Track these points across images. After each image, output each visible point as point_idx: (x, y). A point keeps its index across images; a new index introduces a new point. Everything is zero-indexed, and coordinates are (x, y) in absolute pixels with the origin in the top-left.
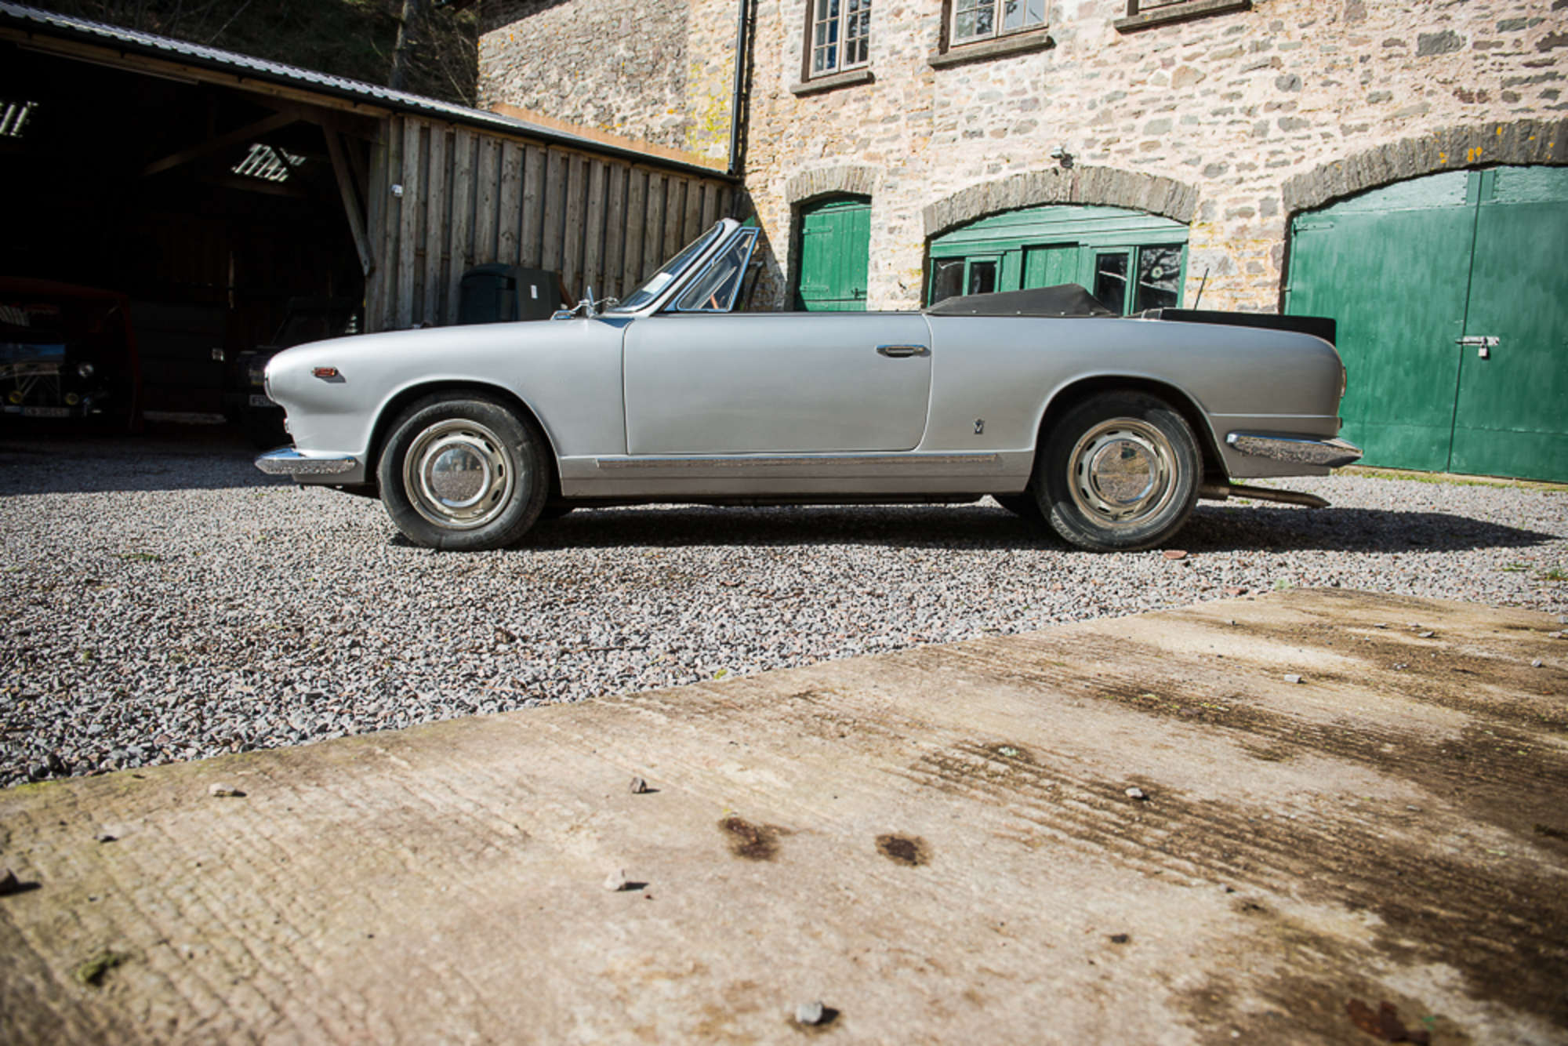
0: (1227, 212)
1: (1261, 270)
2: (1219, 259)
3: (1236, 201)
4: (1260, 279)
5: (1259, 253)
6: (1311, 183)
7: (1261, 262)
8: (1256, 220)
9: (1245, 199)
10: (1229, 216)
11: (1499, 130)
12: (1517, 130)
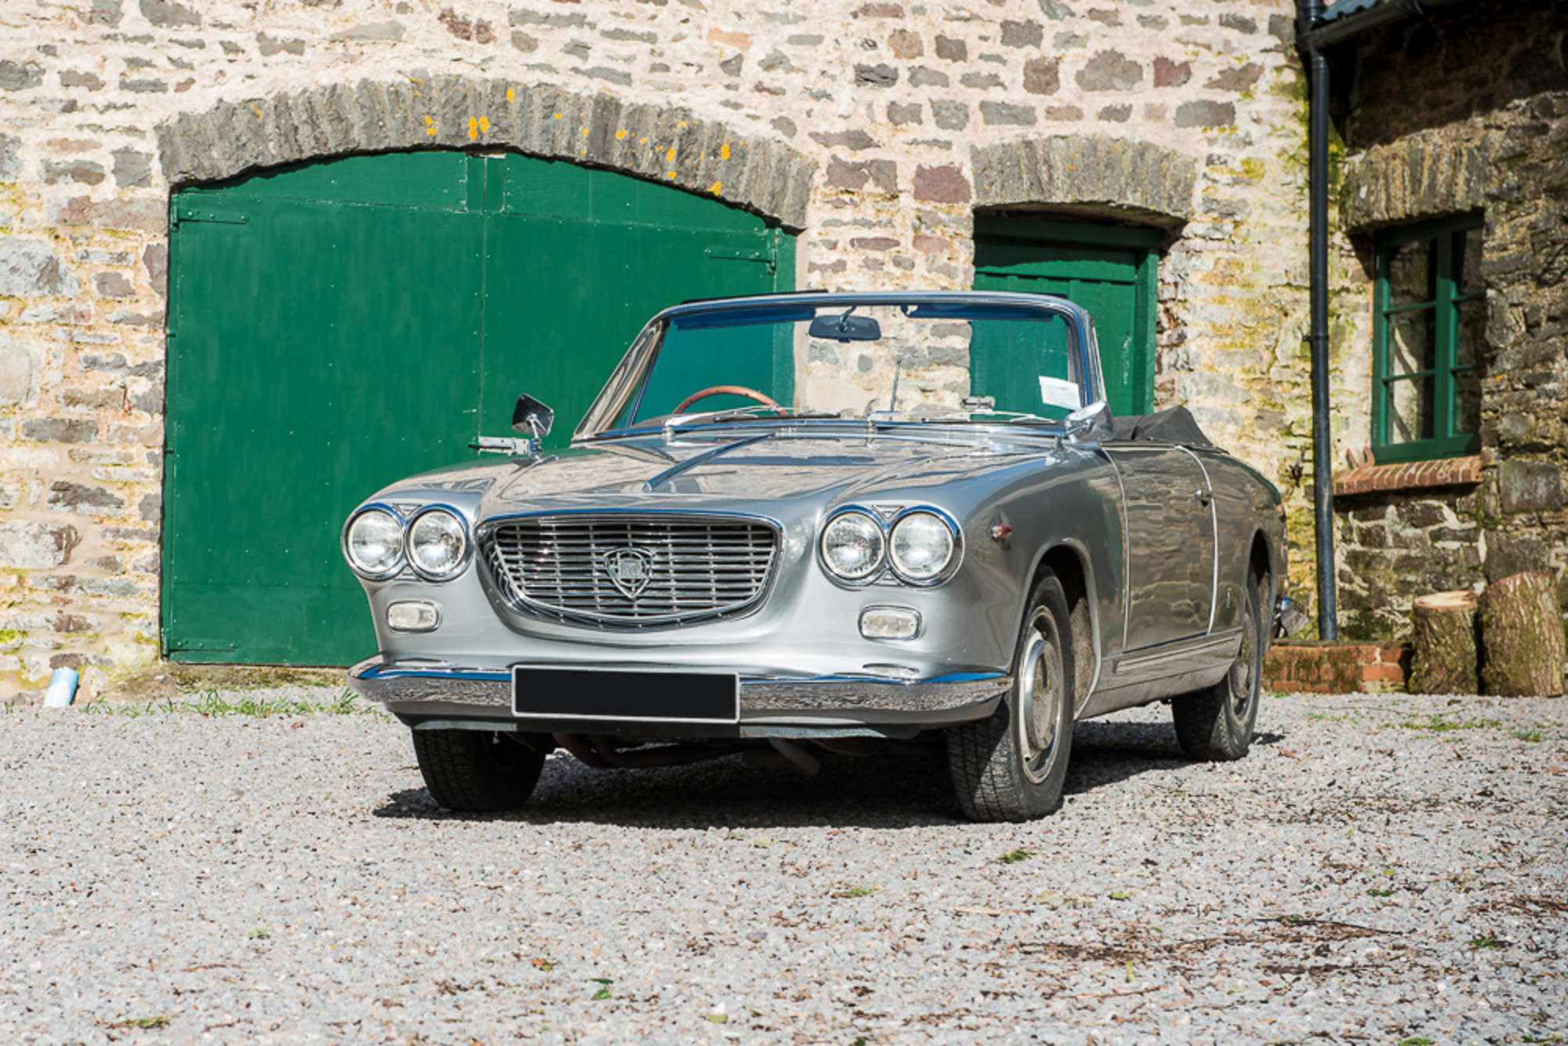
0: (48, 167)
1: (127, 291)
2: (40, 259)
3: (64, 145)
4: (126, 308)
5: (121, 257)
6: (213, 133)
7: (127, 274)
8: (107, 190)
9: (83, 146)
10: (52, 175)
11: (511, 93)
12: (537, 99)
